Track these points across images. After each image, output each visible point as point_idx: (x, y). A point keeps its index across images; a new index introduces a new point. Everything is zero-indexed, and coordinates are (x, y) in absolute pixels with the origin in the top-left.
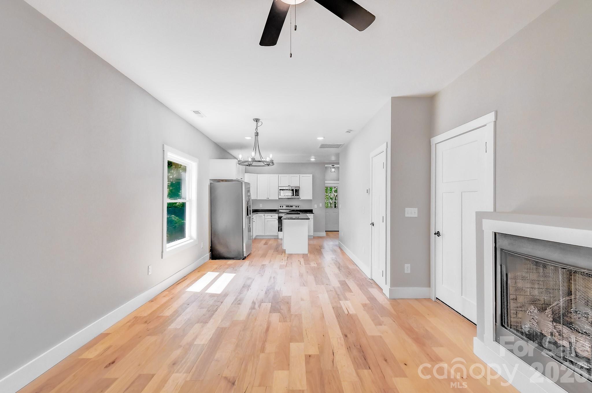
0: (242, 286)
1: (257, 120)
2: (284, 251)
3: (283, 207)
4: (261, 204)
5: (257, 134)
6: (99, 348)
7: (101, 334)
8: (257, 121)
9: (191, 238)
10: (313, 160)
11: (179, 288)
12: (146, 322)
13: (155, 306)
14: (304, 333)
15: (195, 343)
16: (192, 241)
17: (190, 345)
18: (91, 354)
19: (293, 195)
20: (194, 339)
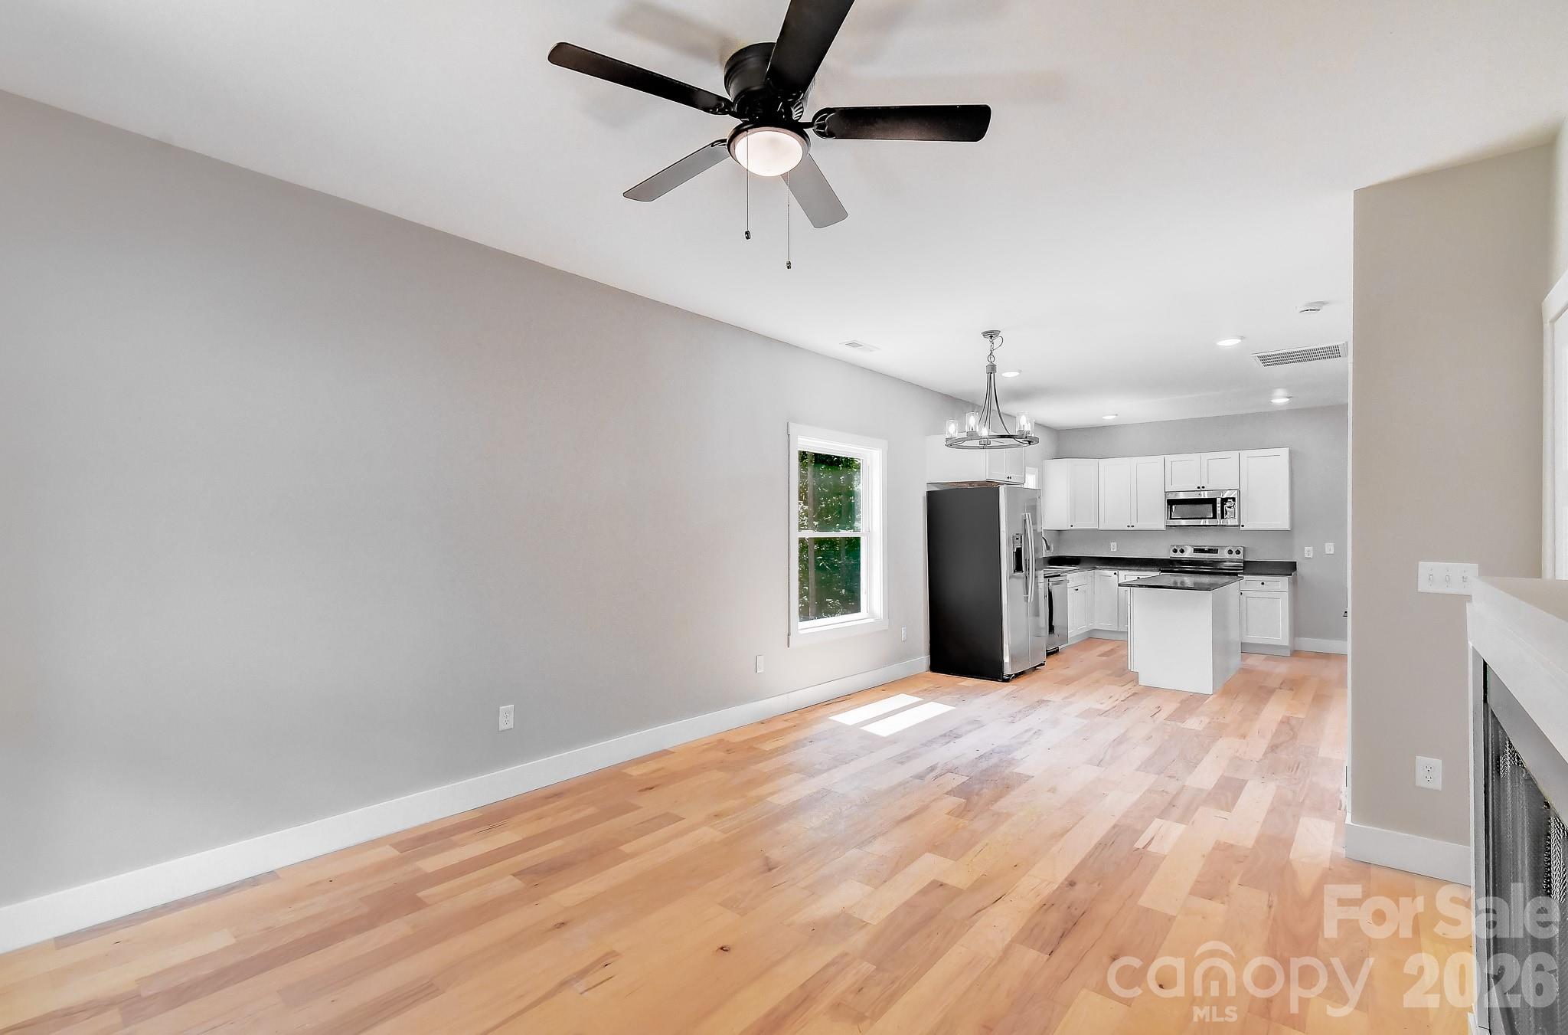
0: (944, 732)
1: (991, 335)
2: (1135, 678)
3: (1182, 551)
4: (1115, 544)
5: (992, 369)
6: (652, 766)
7: (665, 750)
8: (991, 337)
9: (871, 614)
10: (1280, 400)
11: (822, 712)
12: (728, 751)
13: (763, 730)
14: (978, 848)
15: (769, 799)
16: (872, 620)
17: (760, 799)
18: (635, 772)
19: (1215, 517)
20: (772, 794)
